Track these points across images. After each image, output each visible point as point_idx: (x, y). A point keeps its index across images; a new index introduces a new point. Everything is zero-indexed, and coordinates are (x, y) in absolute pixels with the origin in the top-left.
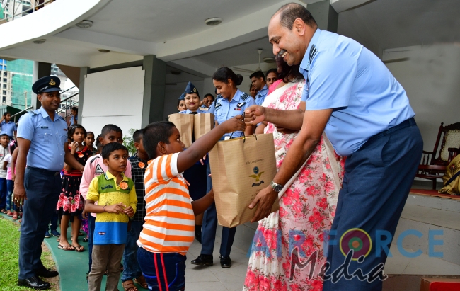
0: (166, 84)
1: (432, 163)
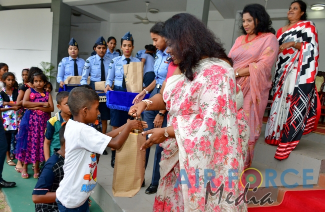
0: (71, 26)
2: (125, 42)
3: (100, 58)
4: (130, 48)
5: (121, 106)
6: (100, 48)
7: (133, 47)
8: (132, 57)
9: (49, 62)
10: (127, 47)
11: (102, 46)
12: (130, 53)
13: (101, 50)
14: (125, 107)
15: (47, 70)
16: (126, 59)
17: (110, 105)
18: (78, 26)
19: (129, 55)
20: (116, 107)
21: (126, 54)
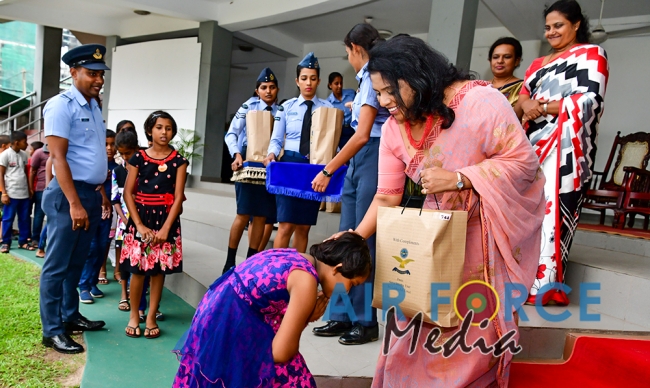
0: (232, 66)
1: (601, 188)
2: (305, 72)
3: (266, 106)
4: (314, 83)
5: (292, 190)
6: (265, 88)
7: (319, 80)
8: (318, 97)
9: (193, 129)
10: (308, 82)
11: (268, 84)
12: (313, 91)
13: (268, 90)
14: (299, 191)
15: (189, 144)
16: (305, 103)
17: (272, 186)
18: (246, 68)
19: (311, 96)
20: (282, 190)
21: (307, 93)
